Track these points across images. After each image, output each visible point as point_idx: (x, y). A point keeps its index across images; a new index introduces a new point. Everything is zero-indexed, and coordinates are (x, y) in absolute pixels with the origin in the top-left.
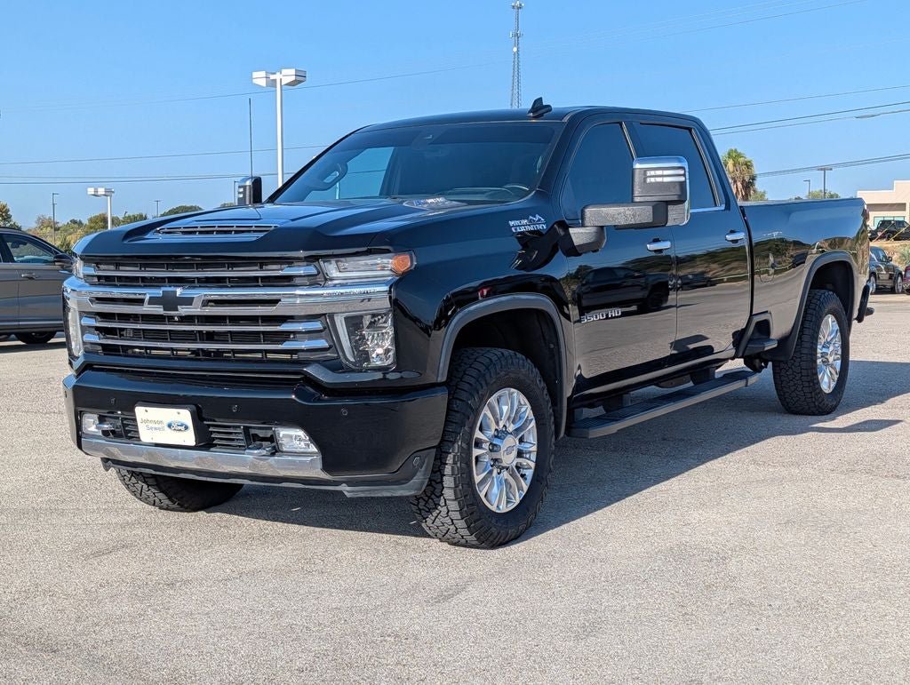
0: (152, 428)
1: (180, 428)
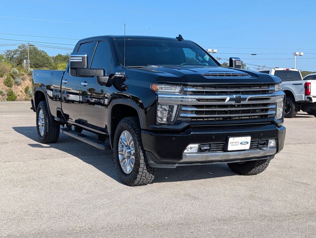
0: (233, 145)
1: (245, 143)
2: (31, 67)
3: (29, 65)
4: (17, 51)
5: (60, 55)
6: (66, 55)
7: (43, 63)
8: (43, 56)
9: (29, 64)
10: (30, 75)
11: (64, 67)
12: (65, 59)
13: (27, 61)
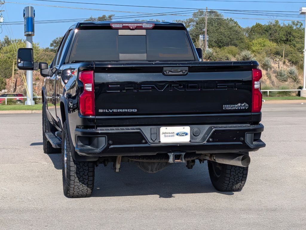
2: (210, 46)
3: (207, 43)
4: (191, 21)
5: (258, 25)
6: (267, 24)
7: (230, 38)
8: (231, 28)
9: (207, 41)
10: (207, 58)
11: (262, 45)
12: (266, 31)
13: (204, 37)
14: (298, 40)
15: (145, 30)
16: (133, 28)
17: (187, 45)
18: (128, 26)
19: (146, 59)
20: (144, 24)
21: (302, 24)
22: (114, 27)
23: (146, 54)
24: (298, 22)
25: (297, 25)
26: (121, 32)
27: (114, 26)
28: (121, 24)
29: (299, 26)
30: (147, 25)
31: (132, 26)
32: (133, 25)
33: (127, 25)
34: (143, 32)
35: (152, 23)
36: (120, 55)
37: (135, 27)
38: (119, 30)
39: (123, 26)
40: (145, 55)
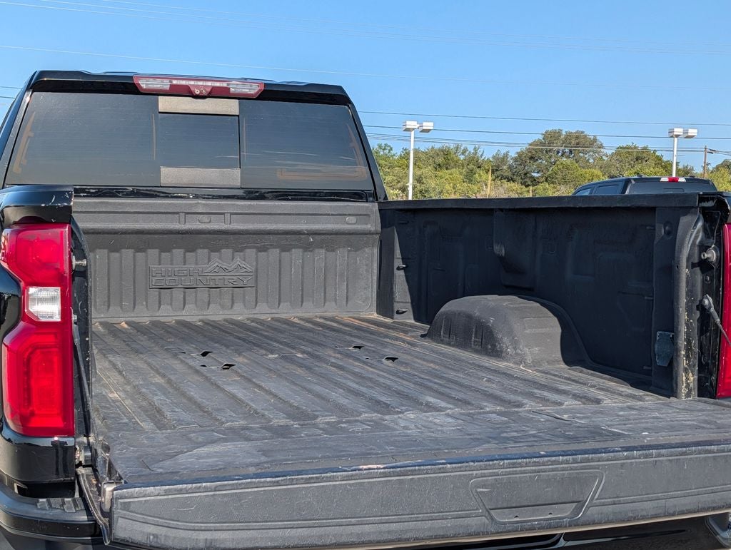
14: (388, 170)
15: (237, 101)
16: (201, 92)
17: (354, 147)
18: (187, 87)
19: (238, 184)
20: (233, 82)
21: (391, 149)
22: (144, 86)
23: (239, 170)
24: (386, 145)
25: (384, 149)
26: (165, 104)
27: (143, 84)
28: (165, 80)
29: (387, 151)
30: (241, 86)
31: (198, 87)
32: (201, 83)
33: (183, 83)
34: (232, 107)
35: (255, 81)
36: (164, 170)
37: (209, 90)
38: (160, 97)
39: (172, 86)
40: (237, 172)
